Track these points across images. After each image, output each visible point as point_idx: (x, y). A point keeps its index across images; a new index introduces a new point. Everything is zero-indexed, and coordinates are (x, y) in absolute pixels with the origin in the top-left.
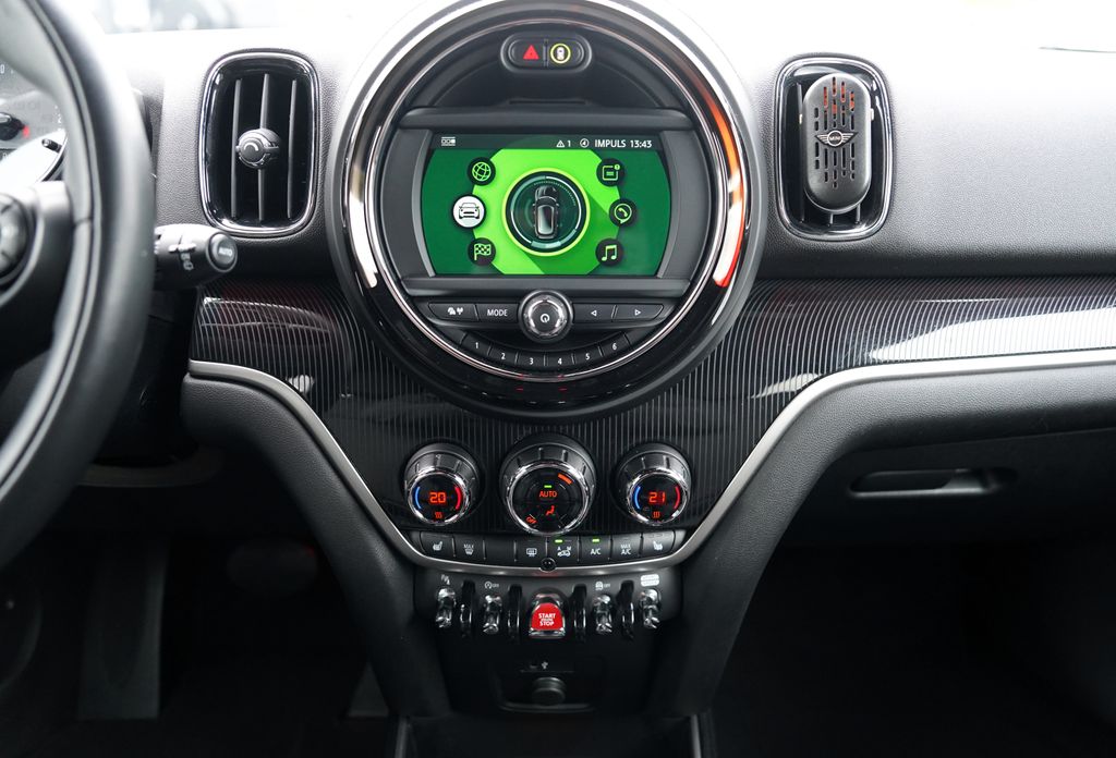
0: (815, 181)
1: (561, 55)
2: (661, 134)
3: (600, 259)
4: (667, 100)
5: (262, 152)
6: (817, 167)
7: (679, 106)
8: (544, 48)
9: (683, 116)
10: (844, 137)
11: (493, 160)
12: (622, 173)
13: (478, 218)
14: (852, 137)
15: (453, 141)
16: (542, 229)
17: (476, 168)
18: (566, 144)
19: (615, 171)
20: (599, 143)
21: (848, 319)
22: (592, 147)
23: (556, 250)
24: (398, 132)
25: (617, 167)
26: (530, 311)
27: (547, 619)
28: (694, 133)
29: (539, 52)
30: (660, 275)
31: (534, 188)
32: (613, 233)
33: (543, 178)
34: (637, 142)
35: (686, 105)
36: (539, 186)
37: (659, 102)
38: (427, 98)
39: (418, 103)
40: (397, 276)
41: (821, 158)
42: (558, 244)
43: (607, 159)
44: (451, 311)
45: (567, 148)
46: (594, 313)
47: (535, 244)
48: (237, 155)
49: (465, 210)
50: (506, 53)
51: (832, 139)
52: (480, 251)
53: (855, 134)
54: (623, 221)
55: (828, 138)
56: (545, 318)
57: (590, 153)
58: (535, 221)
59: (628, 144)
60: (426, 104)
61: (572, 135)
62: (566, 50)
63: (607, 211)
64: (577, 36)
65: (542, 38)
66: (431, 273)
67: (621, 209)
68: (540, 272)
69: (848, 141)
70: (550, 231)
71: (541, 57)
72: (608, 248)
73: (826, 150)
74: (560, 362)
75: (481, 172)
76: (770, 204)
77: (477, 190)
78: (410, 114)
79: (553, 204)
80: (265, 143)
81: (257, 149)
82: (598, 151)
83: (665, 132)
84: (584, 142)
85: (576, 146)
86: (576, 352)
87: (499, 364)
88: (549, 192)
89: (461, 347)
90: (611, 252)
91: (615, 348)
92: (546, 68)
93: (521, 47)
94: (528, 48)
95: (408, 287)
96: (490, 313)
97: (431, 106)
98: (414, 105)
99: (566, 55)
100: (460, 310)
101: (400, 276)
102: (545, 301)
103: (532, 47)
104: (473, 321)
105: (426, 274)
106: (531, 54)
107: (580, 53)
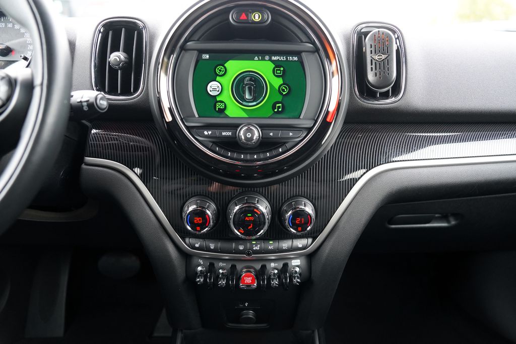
0: (371, 77)
1: (257, 17)
3: (274, 110)
4: (304, 38)
5: (121, 61)
6: (372, 70)
7: (310, 42)
8: (249, 14)
9: (312, 46)
10: (384, 57)
11: (225, 65)
12: (284, 71)
13: (218, 91)
14: (388, 57)
15: (208, 57)
16: (247, 96)
17: (218, 69)
18: (259, 58)
19: (281, 71)
20: (274, 58)
21: (386, 141)
22: (270, 60)
23: (254, 106)
24: (183, 52)
25: (282, 69)
26: (242, 132)
27: (248, 280)
28: (316, 53)
29: (247, 16)
30: (301, 117)
31: (244, 78)
32: (280, 98)
33: (248, 73)
34: (291, 58)
36: (246, 77)
37: (301, 40)
38: (196, 37)
39: (192, 39)
40: (181, 117)
41: (373, 66)
42: (255, 103)
43: (277, 65)
44: (206, 133)
45: (259, 60)
46: (271, 134)
47: (244, 103)
48: (109, 63)
49: (213, 88)
50: (232, 18)
51: (379, 57)
52: (219, 106)
53: (389, 55)
54: (284, 93)
55: (376, 57)
56: (249, 135)
57: (270, 62)
58: (244, 93)
59: (287, 58)
60: (196, 39)
61: (262, 54)
62: (259, 15)
63: (277, 89)
64: (264, 9)
65: (249, 10)
66: (197, 116)
67: (283, 88)
68: (246, 116)
69: (385, 59)
70: (251, 98)
71: (248, 19)
72: (277, 105)
73: (376, 63)
74: (255, 157)
75: (220, 71)
76: (351, 87)
77: (218, 78)
78: (188, 43)
79: (253, 85)
80: (122, 57)
81: (118, 60)
82: (273, 62)
83: (303, 53)
84: (267, 58)
85: (263, 59)
86: (263, 152)
87: (227, 157)
88: (251, 80)
89: (210, 150)
90: (279, 107)
91: (280, 150)
92: (250, 23)
93: (239, 14)
94: (242, 14)
95: (186, 122)
96: (224, 134)
97: (198, 40)
98: (191, 40)
99: (259, 17)
100: (210, 133)
101: (182, 117)
102: (249, 128)
103: (244, 14)
104: (216, 137)
105: (194, 116)
106: (243, 17)
107: (266, 16)
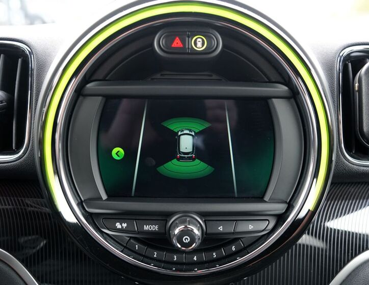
1: (199, 44)
2: (269, 101)
4: (273, 75)
7: (283, 81)
8: (187, 39)
9: (285, 88)
24: (81, 98)
28: (293, 100)
29: (183, 42)
30: (267, 198)
35: (287, 80)
37: (268, 78)
38: (101, 73)
39: (94, 78)
40: (80, 199)
44: (118, 226)
46: (221, 228)
50: (158, 43)
56: (186, 239)
60: (101, 78)
62: (203, 40)
64: (211, 31)
65: (186, 32)
66: (104, 197)
71: (184, 45)
74: (195, 258)
78: (88, 86)
83: (274, 100)
86: (206, 250)
87: (152, 259)
89: (126, 248)
91: (233, 248)
92: (188, 54)
93: (170, 38)
94: (175, 39)
95: (88, 208)
96: (146, 228)
97: (104, 80)
98: (92, 79)
99: (203, 44)
100: (125, 225)
101: (83, 199)
102: (186, 227)
103: (177, 38)
104: (133, 232)
105: (101, 198)
106: (177, 43)
107: (214, 43)
